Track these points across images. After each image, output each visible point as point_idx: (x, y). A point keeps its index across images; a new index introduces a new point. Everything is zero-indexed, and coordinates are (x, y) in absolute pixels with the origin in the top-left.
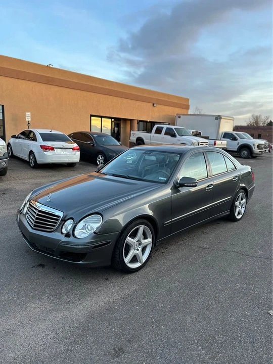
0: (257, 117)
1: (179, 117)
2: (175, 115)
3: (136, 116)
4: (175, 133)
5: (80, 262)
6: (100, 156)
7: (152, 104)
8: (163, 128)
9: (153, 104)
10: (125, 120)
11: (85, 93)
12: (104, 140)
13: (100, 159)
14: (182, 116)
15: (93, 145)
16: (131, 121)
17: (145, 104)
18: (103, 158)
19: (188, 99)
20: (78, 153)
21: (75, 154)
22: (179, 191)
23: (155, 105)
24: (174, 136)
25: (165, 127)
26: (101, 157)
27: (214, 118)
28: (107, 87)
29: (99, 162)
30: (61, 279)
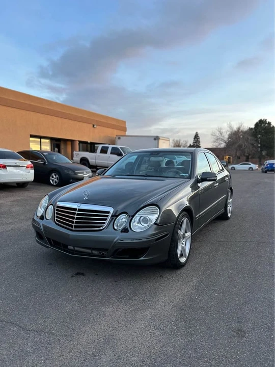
0: (177, 141)
1: (119, 138)
2: (115, 136)
3: (77, 137)
4: (121, 152)
5: (142, 259)
6: (53, 174)
7: (92, 125)
8: (108, 147)
9: (94, 126)
10: (66, 141)
11: (24, 112)
12: (54, 158)
13: (54, 178)
14: (121, 137)
15: (44, 164)
16: (72, 141)
17: (85, 125)
18: (57, 176)
19: (125, 122)
20: (32, 172)
21: (29, 172)
22: (199, 187)
23: (95, 126)
24: (120, 154)
25: (110, 147)
26: (55, 175)
27: (153, 138)
28: (47, 107)
29: (53, 181)
30: (114, 283)
